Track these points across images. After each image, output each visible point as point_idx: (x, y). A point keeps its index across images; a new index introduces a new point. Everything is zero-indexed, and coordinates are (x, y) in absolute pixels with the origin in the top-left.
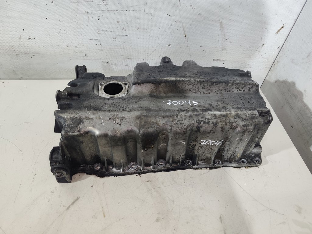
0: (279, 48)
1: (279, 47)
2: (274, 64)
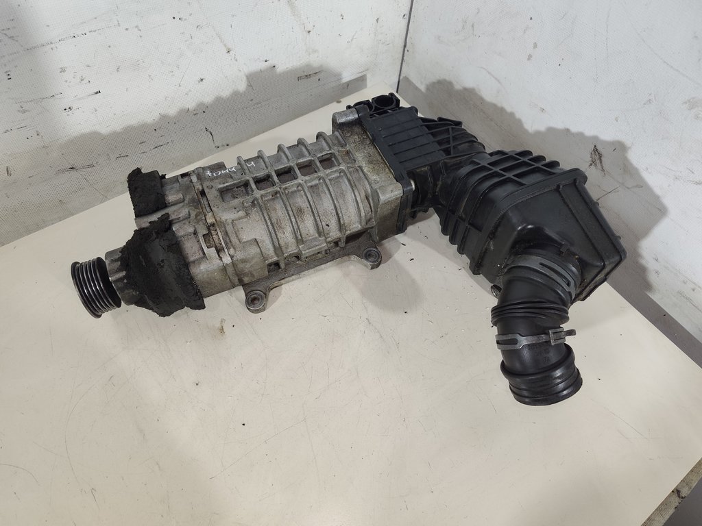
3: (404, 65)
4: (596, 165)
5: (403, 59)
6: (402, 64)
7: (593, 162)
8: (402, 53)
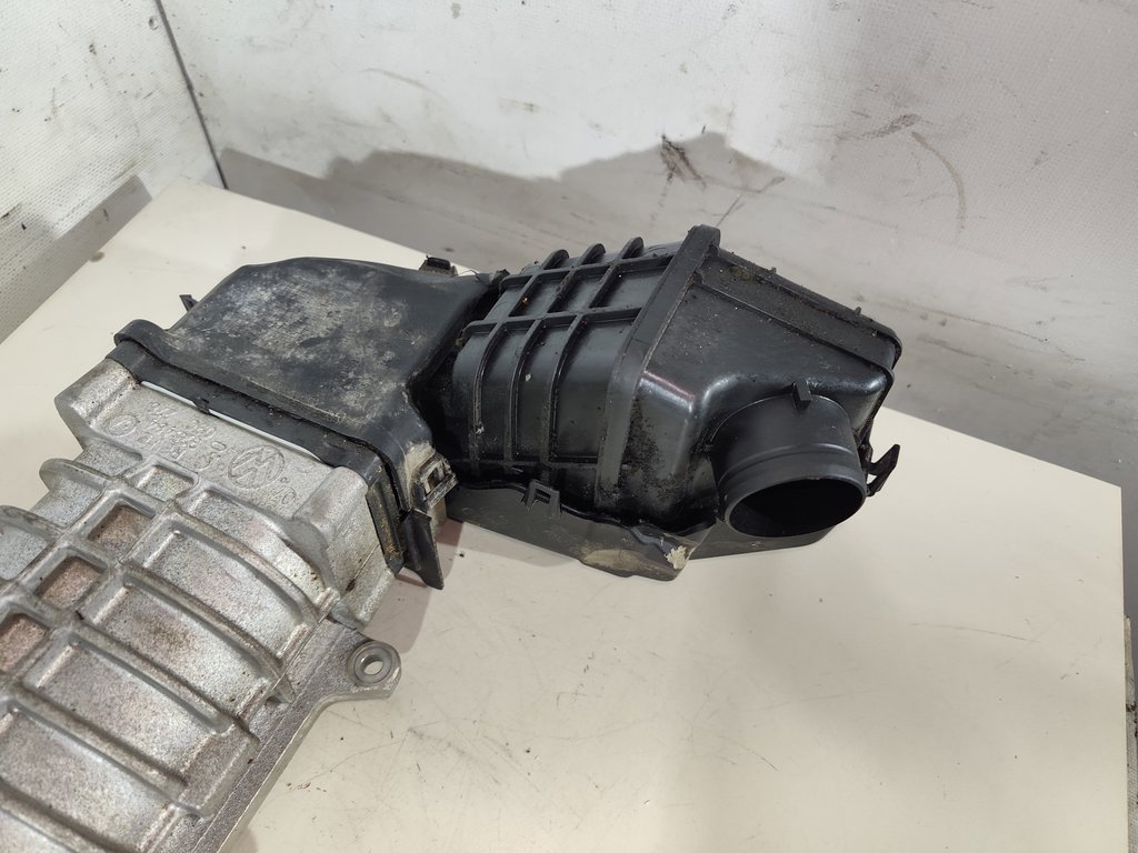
0: (156, 23)
1: (151, 21)
2: (196, 94)
3: (210, 127)
4: (679, 172)
5: (201, 117)
6: (204, 126)
7: (673, 171)
8: (191, 104)
